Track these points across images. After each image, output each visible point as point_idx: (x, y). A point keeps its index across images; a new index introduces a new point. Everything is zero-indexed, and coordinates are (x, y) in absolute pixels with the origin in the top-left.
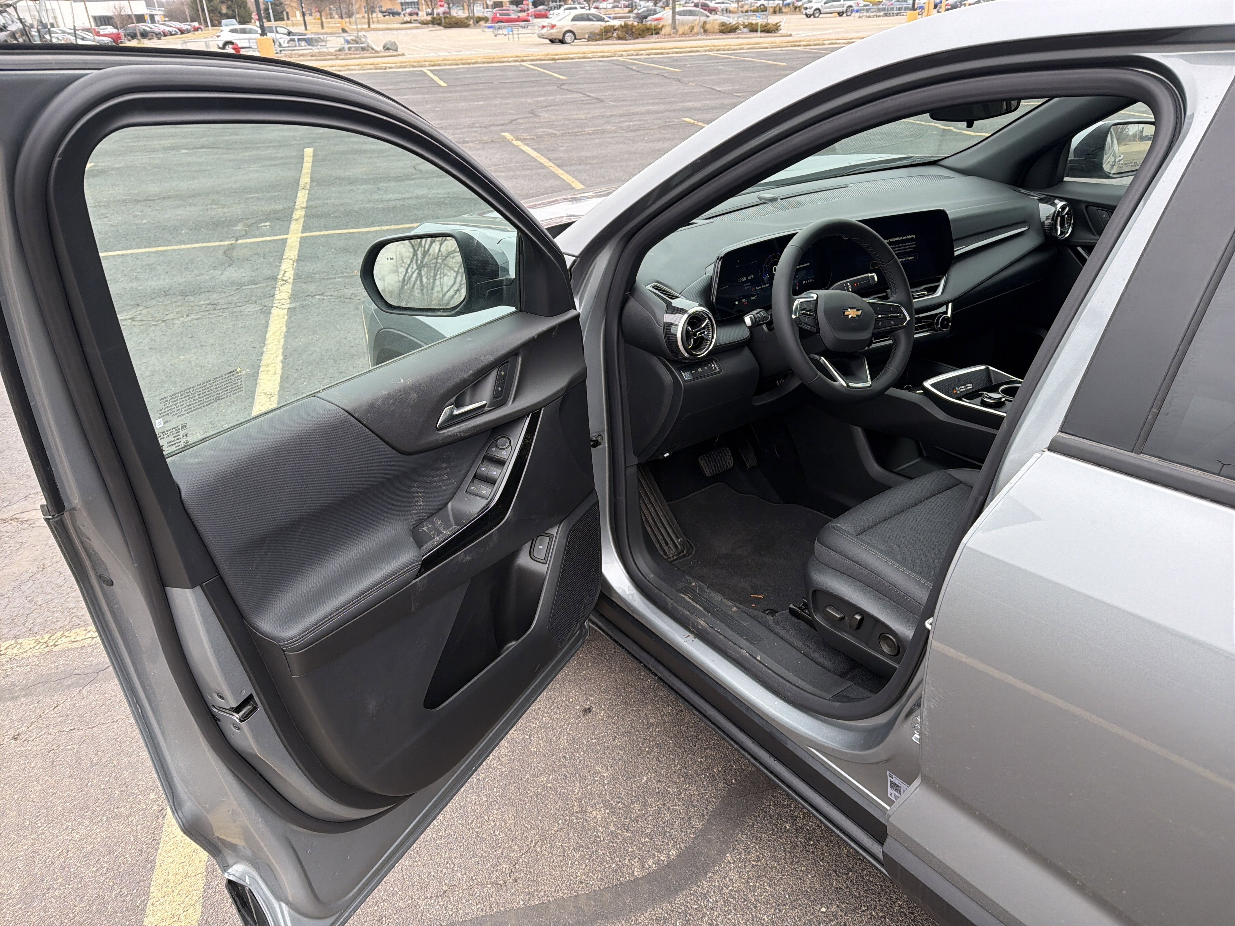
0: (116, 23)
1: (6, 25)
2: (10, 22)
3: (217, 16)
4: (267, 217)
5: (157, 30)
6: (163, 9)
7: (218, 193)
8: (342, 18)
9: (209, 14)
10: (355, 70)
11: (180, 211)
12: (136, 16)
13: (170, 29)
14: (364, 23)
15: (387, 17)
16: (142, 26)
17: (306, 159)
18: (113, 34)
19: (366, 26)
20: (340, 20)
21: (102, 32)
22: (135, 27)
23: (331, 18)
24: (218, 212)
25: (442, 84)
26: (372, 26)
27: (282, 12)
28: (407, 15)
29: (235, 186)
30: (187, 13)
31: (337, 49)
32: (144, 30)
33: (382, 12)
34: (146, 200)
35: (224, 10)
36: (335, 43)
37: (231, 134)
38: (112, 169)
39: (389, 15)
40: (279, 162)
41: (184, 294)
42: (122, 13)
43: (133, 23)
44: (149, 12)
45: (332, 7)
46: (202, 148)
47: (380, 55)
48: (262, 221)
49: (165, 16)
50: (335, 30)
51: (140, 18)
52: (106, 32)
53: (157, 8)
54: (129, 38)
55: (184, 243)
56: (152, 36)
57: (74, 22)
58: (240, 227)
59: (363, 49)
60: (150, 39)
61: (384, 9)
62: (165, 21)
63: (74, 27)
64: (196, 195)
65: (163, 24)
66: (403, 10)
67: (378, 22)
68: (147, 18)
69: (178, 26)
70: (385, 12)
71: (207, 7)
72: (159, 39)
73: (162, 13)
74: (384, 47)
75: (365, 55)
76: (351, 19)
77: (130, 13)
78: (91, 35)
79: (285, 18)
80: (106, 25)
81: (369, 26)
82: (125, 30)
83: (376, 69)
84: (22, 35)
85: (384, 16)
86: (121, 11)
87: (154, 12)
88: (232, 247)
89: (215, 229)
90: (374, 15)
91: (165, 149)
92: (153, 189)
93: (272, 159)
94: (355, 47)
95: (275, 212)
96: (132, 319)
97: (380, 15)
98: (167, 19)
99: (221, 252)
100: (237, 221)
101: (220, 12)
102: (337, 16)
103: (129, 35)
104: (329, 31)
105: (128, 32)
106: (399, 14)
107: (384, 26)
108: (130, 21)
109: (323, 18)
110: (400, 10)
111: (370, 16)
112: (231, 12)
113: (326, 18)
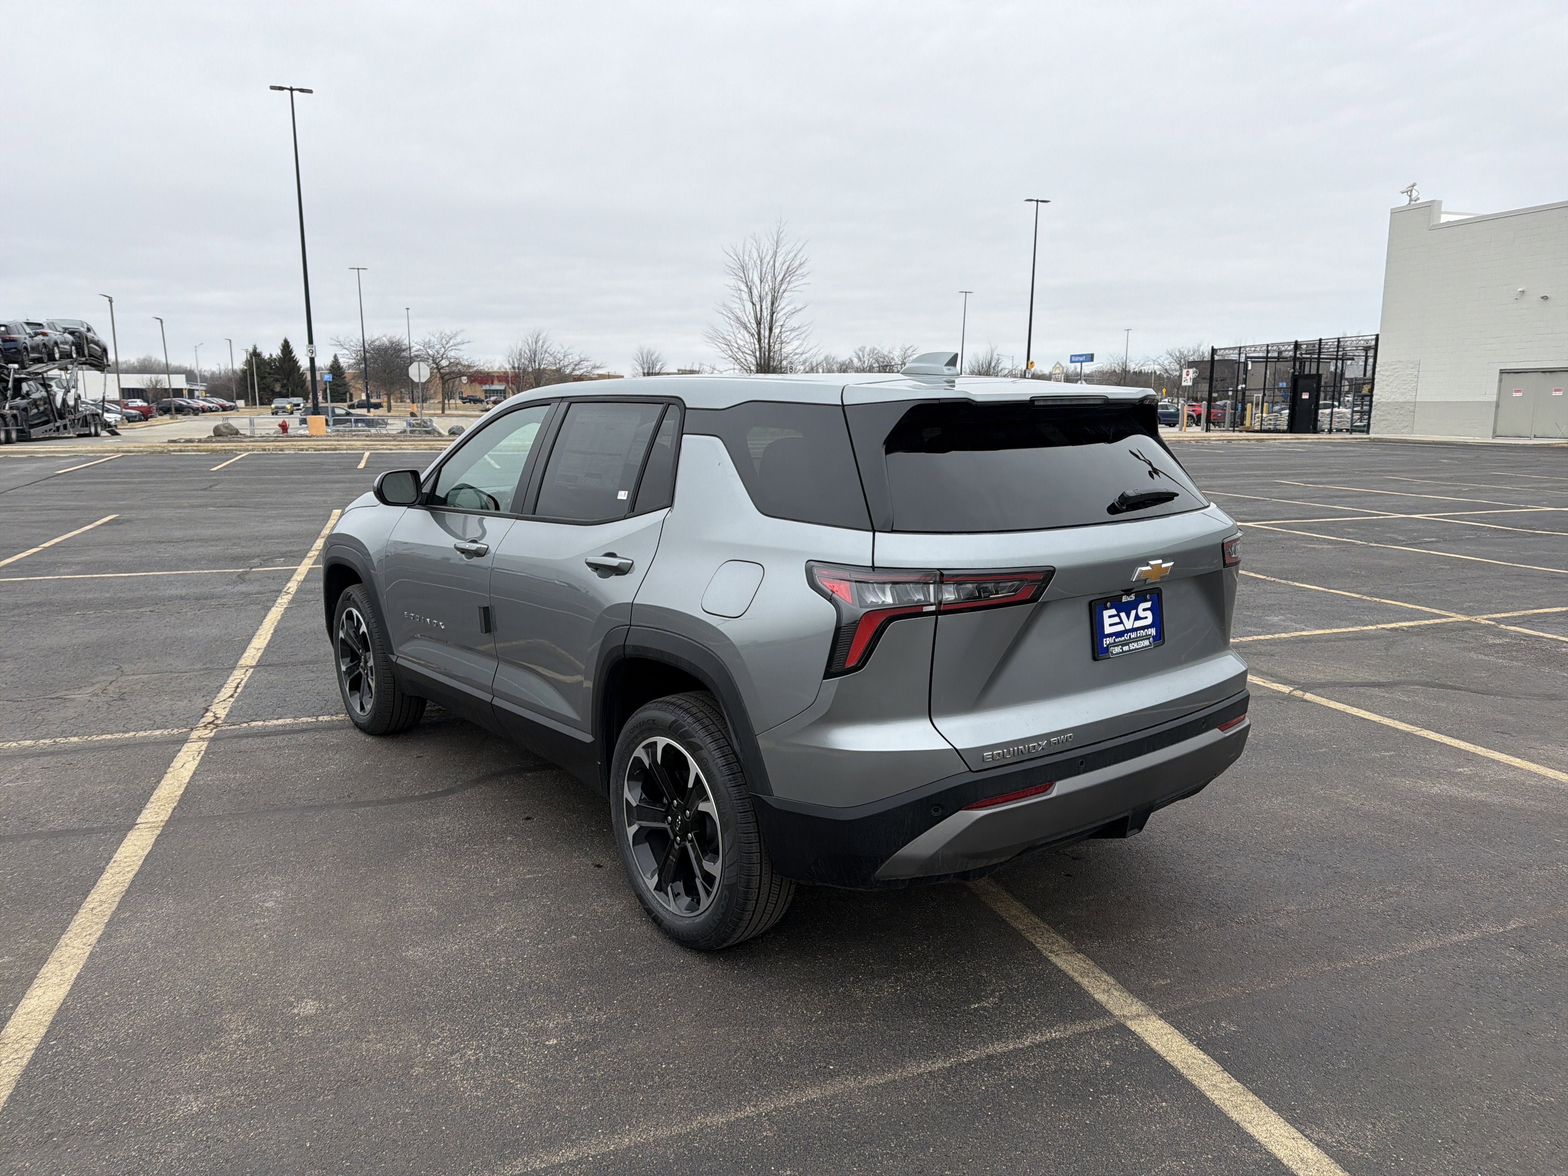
0: (148, 397)
1: (30, 393)
2: (34, 391)
3: (268, 394)
4: (283, 555)
5: (195, 405)
6: (205, 384)
7: (239, 538)
8: (413, 402)
9: (259, 392)
10: (408, 449)
11: (201, 549)
12: (174, 390)
13: (211, 405)
14: (438, 409)
15: (468, 404)
16: (179, 401)
17: (332, 517)
18: (142, 407)
19: (440, 412)
20: (411, 404)
21: (130, 405)
22: (170, 402)
23: (401, 402)
24: (237, 551)
25: (497, 467)
26: (447, 412)
27: (345, 394)
28: (491, 403)
29: (257, 534)
30: (234, 390)
31: (399, 431)
32: (181, 405)
33: (462, 398)
34: (169, 542)
35: (278, 388)
36: (396, 425)
37: (262, 497)
38: (138, 519)
39: (470, 402)
40: (305, 519)
41: (197, 599)
42: (158, 387)
43: (169, 397)
44: (188, 387)
45: (403, 390)
46: (230, 507)
47: (444, 438)
48: (277, 557)
49: (206, 392)
50: (403, 414)
51: (178, 393)
52: (134, 405)
53: (199, 384)
54: (161, 412)
55: (203, 569)
56: (189, 411)
57: (104, 393)
58: (256, 560)
59: (428, 432)
60: (185, 415)
61: (465, 396)
62: (206, 397)
63: (104, 397)
64: (219, 539)
65: (203, 400)
66: (486, 397)
67: (456, 409)
68: (185, 392)
69: (221, 403)
70: (466, 399)
71: (258, 385)
72: (197, 415)
73: (203, 388)
74: (449, 431)
75: (427, 438)
76: (424, 404)
77: (167, 387)
78: (118, 407)
79: (348, 400)
80: (134, 398)
81: (443, 412)
82: (158, 404)
83: (431, 449)
84: (45, 403)
85: (464, 403)
86: (157, 384)
87: (194, 387)
88: (246, 573)
89: (232, 561)
90: (452, 401)
91: (192, 506)
92: (177, 534)
93: (299, 516)
94: (419, 431)
95: (291, 552)
96: (151, 611)
97: (459, 402)
98: (208, 395)
99: (236, 575)
100: (254, 557)
101: (272, 391)
102: (408, 401)
103: (161, 409)
104: (397, 414)
105: (160, 406)
106: (481, 401)
107: (461, 412)
108: (166, 395)
109: (392, 401)
110: (483, 398)
111: (446, 402)
112: (285, 391)
113: (396, 402)
